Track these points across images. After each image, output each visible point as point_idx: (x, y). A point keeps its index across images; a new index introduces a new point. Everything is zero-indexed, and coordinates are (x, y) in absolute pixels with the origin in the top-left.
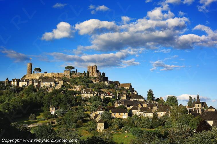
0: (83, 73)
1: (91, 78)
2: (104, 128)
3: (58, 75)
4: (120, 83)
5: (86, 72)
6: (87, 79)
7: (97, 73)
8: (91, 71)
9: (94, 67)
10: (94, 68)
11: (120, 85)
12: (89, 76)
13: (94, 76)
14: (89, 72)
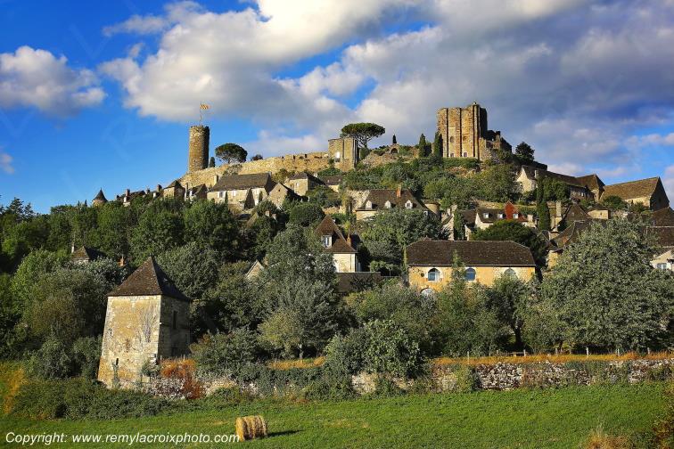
0: (417, 147)
1: (456, 162)
2: (154, 347)
3: (303, 162)
4: (601, 184)
5: (431, 139)
6: (430, 169)
7: (483, 142)
8: (453, 131)
9: (464, 113)
10: (466, 115)
11: (602, 190)
12: (444, 156)
13: (470, 156)
14: (444, 137)
